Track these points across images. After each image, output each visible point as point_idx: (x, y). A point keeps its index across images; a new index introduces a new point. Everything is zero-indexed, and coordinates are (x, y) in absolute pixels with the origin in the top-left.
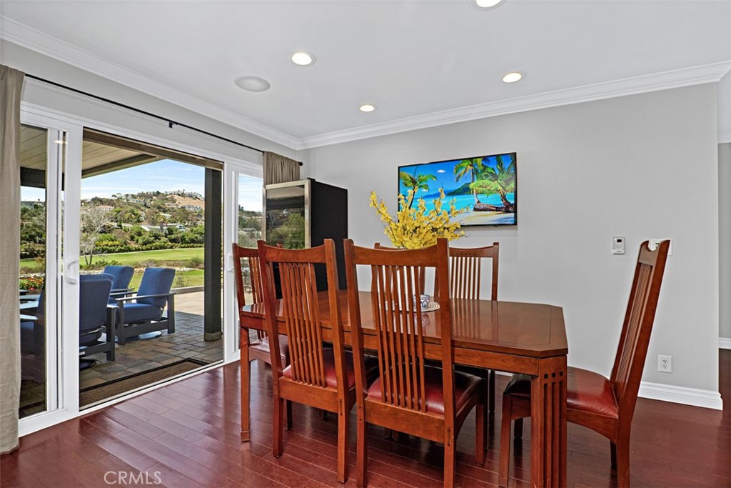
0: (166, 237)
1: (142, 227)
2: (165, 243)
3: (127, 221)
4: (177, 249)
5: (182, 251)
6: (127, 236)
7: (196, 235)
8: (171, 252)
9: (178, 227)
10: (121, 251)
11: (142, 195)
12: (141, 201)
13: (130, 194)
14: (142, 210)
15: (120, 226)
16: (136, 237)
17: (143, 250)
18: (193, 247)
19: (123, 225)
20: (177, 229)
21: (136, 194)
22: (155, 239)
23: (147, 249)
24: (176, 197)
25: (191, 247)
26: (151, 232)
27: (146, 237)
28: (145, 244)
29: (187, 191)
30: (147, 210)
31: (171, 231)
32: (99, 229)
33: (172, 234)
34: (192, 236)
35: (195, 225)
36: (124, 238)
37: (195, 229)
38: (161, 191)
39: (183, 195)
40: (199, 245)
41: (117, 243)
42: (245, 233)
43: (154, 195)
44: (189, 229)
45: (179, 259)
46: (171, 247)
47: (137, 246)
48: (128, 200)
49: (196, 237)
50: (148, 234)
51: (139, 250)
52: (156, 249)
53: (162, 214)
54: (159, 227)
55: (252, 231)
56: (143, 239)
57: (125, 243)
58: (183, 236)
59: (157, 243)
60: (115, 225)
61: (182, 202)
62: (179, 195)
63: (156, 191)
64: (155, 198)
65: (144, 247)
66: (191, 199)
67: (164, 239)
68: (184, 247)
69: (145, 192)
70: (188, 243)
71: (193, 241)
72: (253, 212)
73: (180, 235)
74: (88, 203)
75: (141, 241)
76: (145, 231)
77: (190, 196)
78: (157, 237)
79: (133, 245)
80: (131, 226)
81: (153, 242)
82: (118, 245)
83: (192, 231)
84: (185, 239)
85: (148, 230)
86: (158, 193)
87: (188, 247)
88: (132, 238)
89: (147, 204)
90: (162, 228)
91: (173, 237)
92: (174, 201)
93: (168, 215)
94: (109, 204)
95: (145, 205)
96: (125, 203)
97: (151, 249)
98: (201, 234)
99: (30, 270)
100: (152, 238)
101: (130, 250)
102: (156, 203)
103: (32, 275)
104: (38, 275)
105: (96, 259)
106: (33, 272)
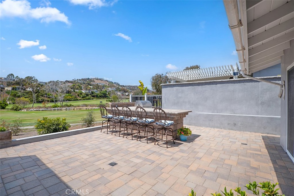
1: (82, 91)
2: (90, 97)
3: (77, 89)
4: (94, 100)
5: (97, 100)
7: (102, 94)
8: (92, 101)
9: (95, 91)
10: (74, 100)
11: (83, 79)
12: (82, 82)
13: (79, 79)
14: (83, 85)
15: (74, 91)
16: (80, 95)
17: (82, 100)
18: (101, 99)
19: (75, 90)
20: (95, 92)
21: (80, 79)
22: (87, 96)
23: (84, 100)
24: (95, 80)
25: (100, 99)
26: (85, 93)
27: (83, 95)
28: (83, 98)
29: (99, 78)
30: (84, 85)
31: (92, 93)
32: (65, 92)
34: (100, 94)
35: (102, 91)
36: (75, 95)
37: (101, 92)
38: (90, 78)
39: (97, 79)
40: (103, 98)
41: (73, 97)
42: (120, 94)
43: (87, 79)
44: (99, 92)
45: (95, 104)
46: (92, 99)
47: (80, 99)
48: (78, 81)
49: (102, 95)
50: (84, 94)
51: (81, 100)
52: (87, 99)
53: (90, 86)
54: (88, 91)
55: (123, 93)
56: (82, 96)
57: (76, 97)
58: (97, 95)
59: (87, 97)
60: (72, 90)
61: (97, 82)
62: (96, 79)
63: (88, 78)
64: (87, 80)
66: (100, 81)
67: (90, 96)
68: (97, 99)
69: (84, 78)
70: (99, 97)
71: (100, 97)
72: (123, 86)
73: (96, 94)
74: (64, 82)
75: (81, 97)
76: (83, 93)
77: (100, 79)
78: (87, 95)
79: (79, 98)
80: (78, 91)
81: (86, 97)
83: (100, 93)
85: (84, 92)
86: (89, 78)
87: (99, 99)
88: (78, 95)
91: (93, 95)
92: (94, 82)
93: (91, 87)
94: (71, 83)
95: (84, 83)
96: (77, 82)
98: (104, 94)
99: (41, 107)
100: (86, 96)
101: (77, 100)
102: (88, 82)
103: (41, 109)
104: (43, 109)
105: (64, 103)
106: (41, 108)
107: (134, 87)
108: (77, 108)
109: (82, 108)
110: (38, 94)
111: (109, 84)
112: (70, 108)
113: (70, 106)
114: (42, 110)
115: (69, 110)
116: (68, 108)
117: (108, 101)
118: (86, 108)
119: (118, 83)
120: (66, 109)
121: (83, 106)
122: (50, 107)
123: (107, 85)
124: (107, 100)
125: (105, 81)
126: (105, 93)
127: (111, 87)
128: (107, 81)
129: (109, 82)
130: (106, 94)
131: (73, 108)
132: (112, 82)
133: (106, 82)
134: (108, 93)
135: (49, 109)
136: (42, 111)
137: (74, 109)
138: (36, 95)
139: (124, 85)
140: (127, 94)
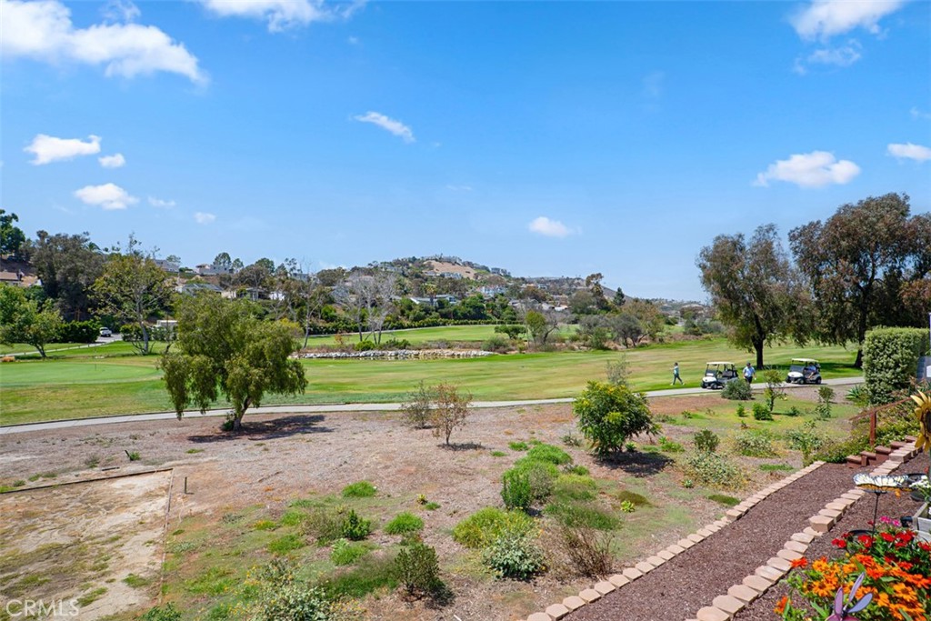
0: (436, 311)
1: (412, 299)
2: (437, 318)
4: (450, 326)
5: (457, 329)
6: (399, 311)
7: (469, 309)
8: (445, 329)
9: (448, 299)
10: (394, 328)
11: (397, 262)
12: (398, 270)
16: (407, 312)
17: (415, 327)
18: (467, 323)
20: (448, 302)
21: (391, 261)
22: (426, 314)
23: (419, 326)
24: (434, 263)
25: (465, 324)
26: (421, 305)
27: (417, 310)
28: (416, 319)
29: (446, 255)
31: (441, 304)
33: (443, 308)
34: (464, 310)
35: (463, 297)
36: (394, 312)
37: (466, 301)
38: (417, 257)
39: (440, 260)
40: (473, 321)
41: (389, 318)
42: (524, 306)
43: (410, 261)
44: (460, 302)
46: (444, 324)
47: (408, 322)
48: (386, 269)
49: (469, 312)
50: (418, 308)
51: (412, 327)
52: (429, 325)
54: (429, 300)
55: (533, 303)
56: (415, 314)
57: (397, 318)
58: (455, 310)
59: (429, 319)
61: (441, 269)
62: (436, 260)
63: (411, 257)
64: (410, 265)
65: (416, 324)
66: (451, 264)
67: (435, 314)
68: (458, 324)
70: (460, 319)
71: (465, 316)
72: (523, 279)
73: (452, 309)
74: (349, 273)
75: (411, 316)
76: (415, 304)
77: (449, 261)
78: (427, 311)
79: (406, 323)
80: (401, 298)
81: (423, 318)
82: (390, 322)
83: (464, 303)
84: (457, 313)
85: (418, 303)
86: (414, 259)
87: (462, 324)
88: (403, 313)
89: (406, 273)
90: (432, 300)
91: (444, 311)
92: (432, 268)
96: (384, 273)
97: (423, 326)
98: (475, 307)
99: (329, 349)
100: (423, 313)
101: (403, 327)
102: (413, 271)
103: (333, 354)
104: (338, 355)
105: (386, 338)
106: (333, 351)
107: (557, 281)
108: (427, 351)
109: (438, 351)
110: (302, 310)
111: (476, 276)
112: (407, 352)
113: (405, 346)
114: (337, 357)
115: (406, 357)
116: (399, 351)
117: (501, 331)
118: (450, 352)
119: (504, 272)
120: (397, 355)
121: (439, 348)
122: (353, 348)
123: (471, 278)
124: (496, 328)
125: (464, 264)
126: (479, 304)
127: (485, 283)
128: (470, 264)
129: (477, 268)
130: (483, 307)
131: (415, 352)
132: (486, 269)
133: (468, 268)
134: (487, 305)
135: (353, 355)
136: (338, 361)
137: (417, 356)
138: (297, 310)
139: (526, 277)
140: (545, 307)
